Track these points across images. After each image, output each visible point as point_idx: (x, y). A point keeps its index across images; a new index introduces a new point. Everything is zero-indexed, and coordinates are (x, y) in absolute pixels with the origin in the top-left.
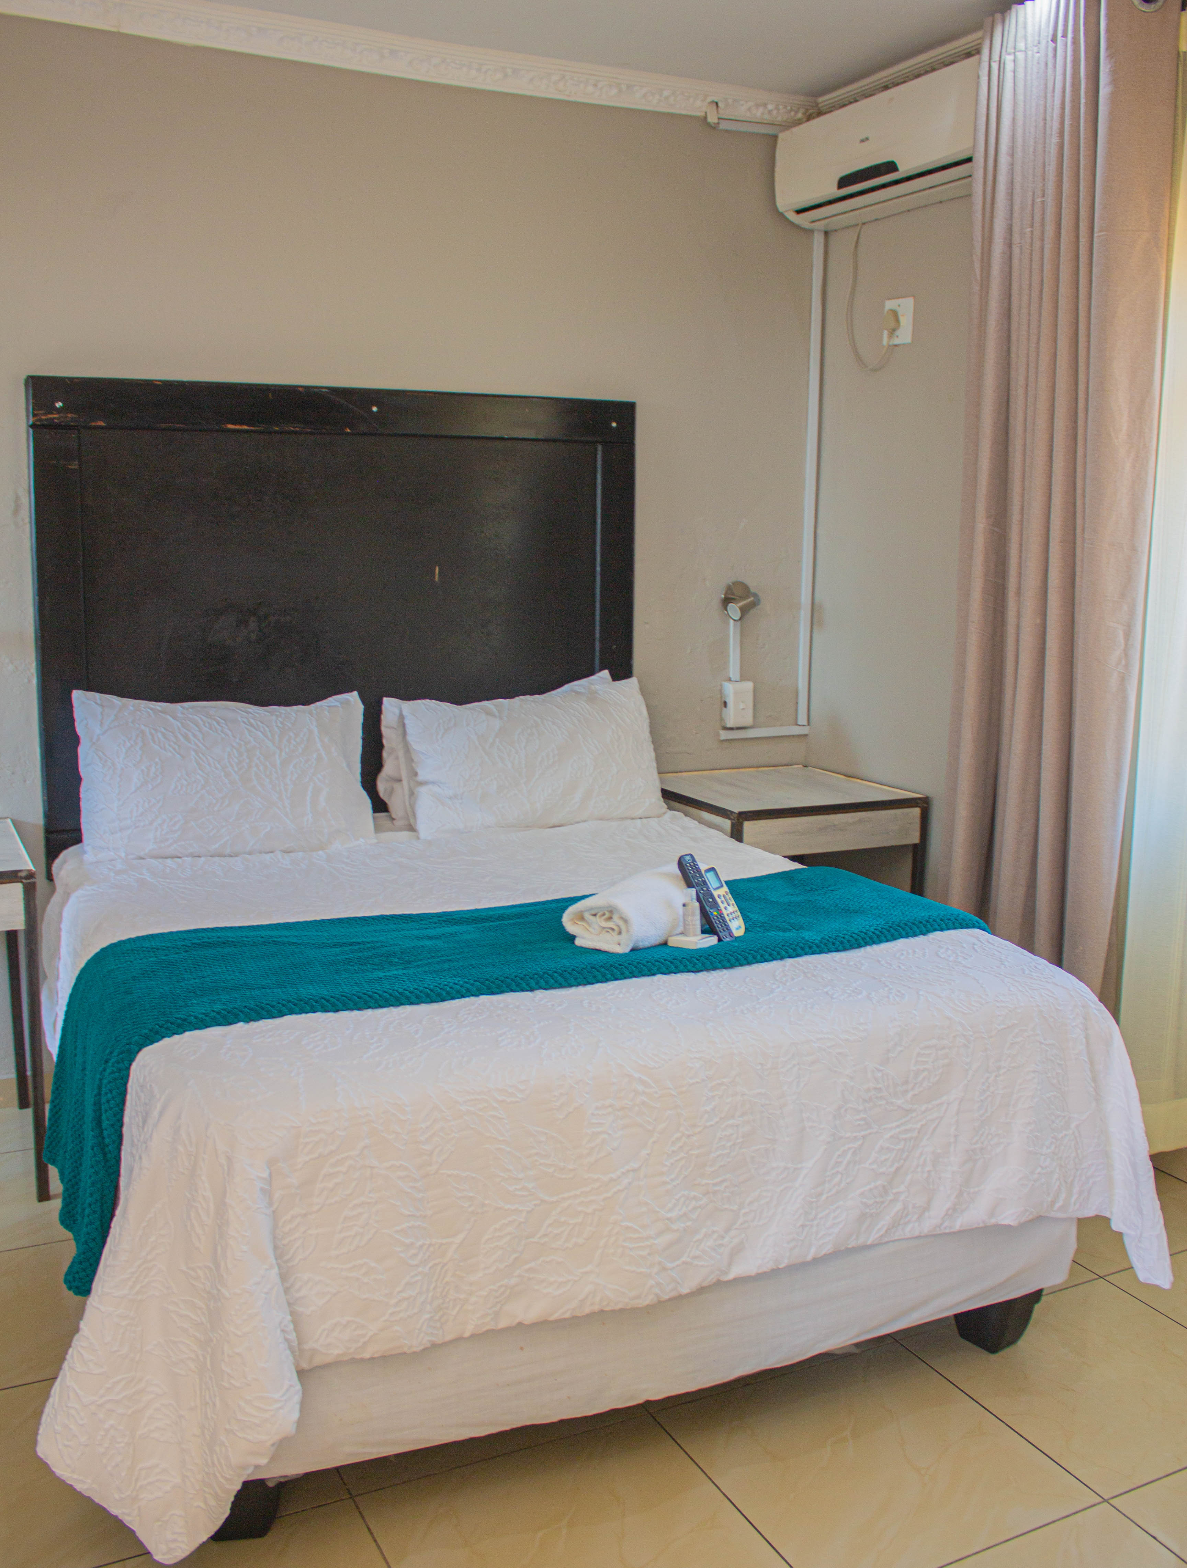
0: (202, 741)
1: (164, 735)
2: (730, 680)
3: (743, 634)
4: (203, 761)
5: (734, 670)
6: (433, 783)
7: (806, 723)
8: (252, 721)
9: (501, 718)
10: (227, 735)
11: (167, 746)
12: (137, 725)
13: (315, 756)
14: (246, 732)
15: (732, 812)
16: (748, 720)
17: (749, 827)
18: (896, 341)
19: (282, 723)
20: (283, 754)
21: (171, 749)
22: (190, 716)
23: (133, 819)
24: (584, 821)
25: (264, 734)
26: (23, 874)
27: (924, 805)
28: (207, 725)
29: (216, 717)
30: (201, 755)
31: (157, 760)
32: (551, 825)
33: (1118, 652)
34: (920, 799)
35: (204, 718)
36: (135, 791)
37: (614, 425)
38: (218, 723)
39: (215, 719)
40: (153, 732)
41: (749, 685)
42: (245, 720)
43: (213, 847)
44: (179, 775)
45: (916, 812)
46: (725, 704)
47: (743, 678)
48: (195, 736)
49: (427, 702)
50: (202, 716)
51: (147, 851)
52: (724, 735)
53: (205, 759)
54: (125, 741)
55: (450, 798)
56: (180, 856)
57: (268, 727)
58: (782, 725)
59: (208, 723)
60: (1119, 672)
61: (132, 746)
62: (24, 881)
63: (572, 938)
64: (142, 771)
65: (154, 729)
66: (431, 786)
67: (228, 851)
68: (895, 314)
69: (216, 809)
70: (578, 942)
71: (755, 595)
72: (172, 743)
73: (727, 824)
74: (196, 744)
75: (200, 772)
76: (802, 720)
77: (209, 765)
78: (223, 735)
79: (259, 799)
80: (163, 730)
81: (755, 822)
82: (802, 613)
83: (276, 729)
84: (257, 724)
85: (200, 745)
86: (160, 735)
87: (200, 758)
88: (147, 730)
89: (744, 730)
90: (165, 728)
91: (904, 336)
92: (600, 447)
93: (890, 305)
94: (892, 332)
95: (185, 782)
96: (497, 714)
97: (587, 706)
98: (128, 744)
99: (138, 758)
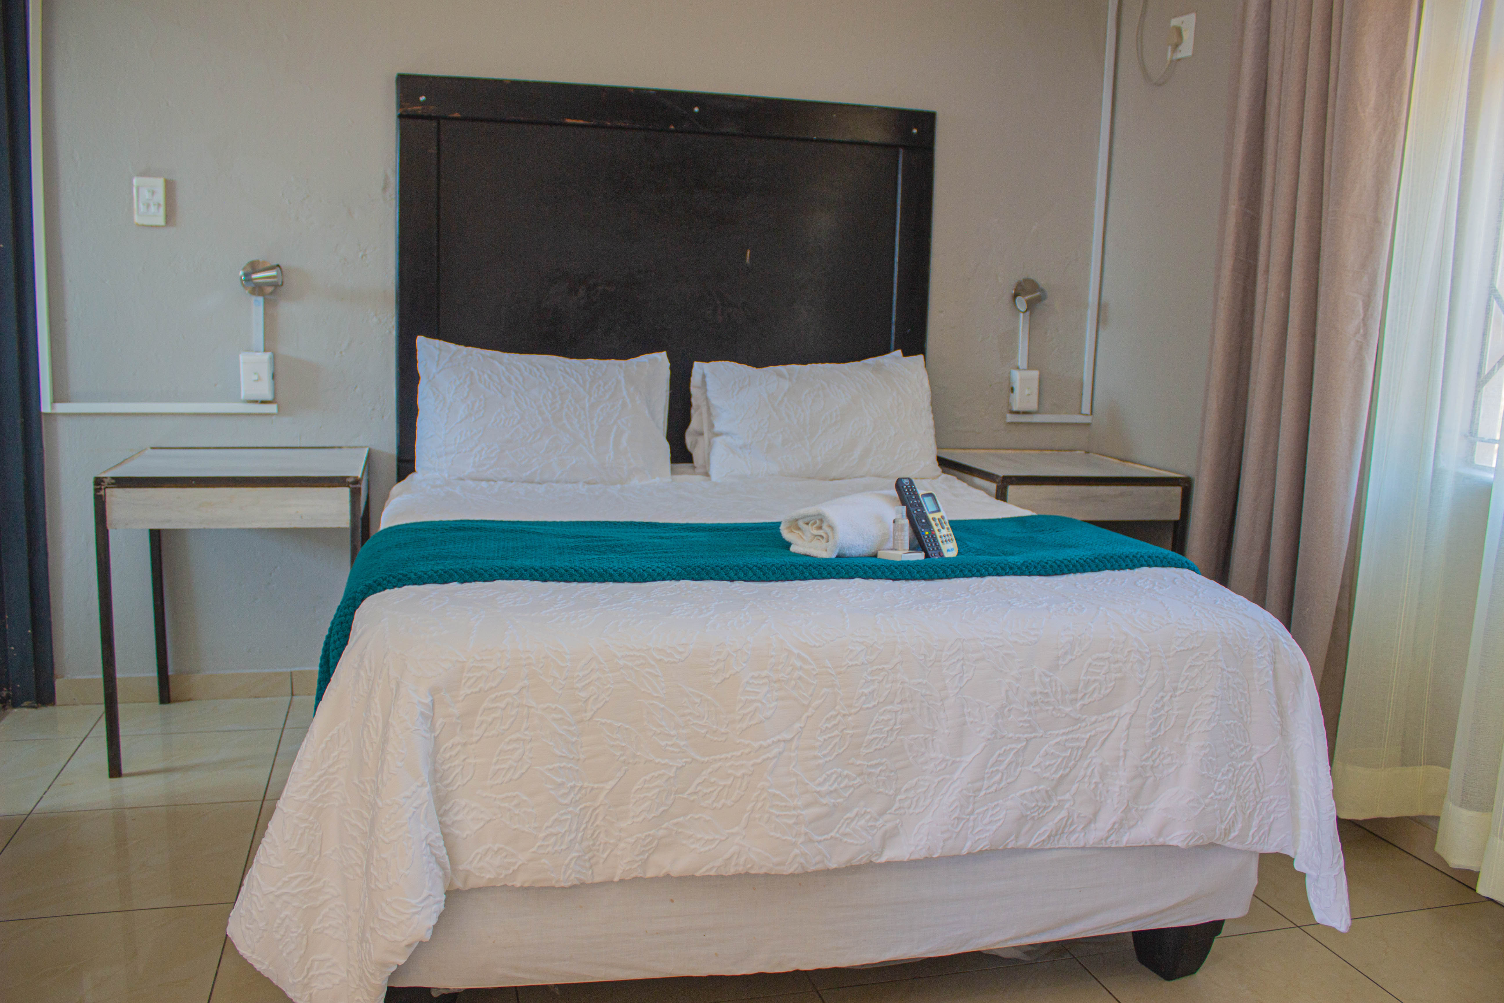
0: (522, 383)
1: (490, 377)
2: (1017, 368)
3: (1032, 328)
4: (521, 401)
5: (1022, 359)
6: (727, 434)
7: (1088, 412)
9: (790, 380)
10: (544, 380)
11: (491, 386)
12: (468, 368)
13: (620, 402)
14: (561, 378)
15: (997, 476)
16: (1033, 405)
17: (1012, 490)
18: (1179, 56)
20: (592, 399)
21: (495, 389)
23: (457, 446)
24: (862, 477)
25: (577, 381)
26: (350, 480)
27: (1186, 485)
30: (520, 396)
31: (481, 397)
33: (1357, 321)
34: (1182, 478)
36: (460, 422)
37: (915, 131)
38: (538, 369)
40: (481, 374)
41: (1035, 374)
43: (525, 474)
44: (499, 411)
45: (1178, 490)
46: (1012, 390)
47: (1030, 367)
48: (516, 379)
49: (727, 363)
51: (466, 473)
52: (1010, 418)
53: (523, 399)
54: (455, 380)
55: (741, 448)
56: (495, 480)
57: (581, 375)
58: (1065, 414)
60: (1357, 341)
61: (461, 384)
62: (351, 486)
63: (788, 545)
64: (468, 405)
65: (481, 371)
66: (724, 437)
67: (536, 479)
68: (1179, 31)
69: (529, 441)
70: (793, 549)
71: (1042, 290)
73: (993, 487)
74: (517, 386)
75: (517, 409)
76: (1085, 409)
77: (527, 404)
78: (541, 380)
79: (568, 436)
80: (489, 373)
81: (1019, 487)
82: (1089, 312)
83: (588, 377)
84: (572, 373)
85: (520, 387)
86: (486, 376)
87: (519, 398)
88: (476, 372)
89: (1028, 415)
90: (491, 371)
91: (1186, 50)
92: (901, 151)
93: (1174, 22)
94: (1176, 47)
95: (503, 417)
96: (787, 376)
98: (458, 383)
99: (466, 395)
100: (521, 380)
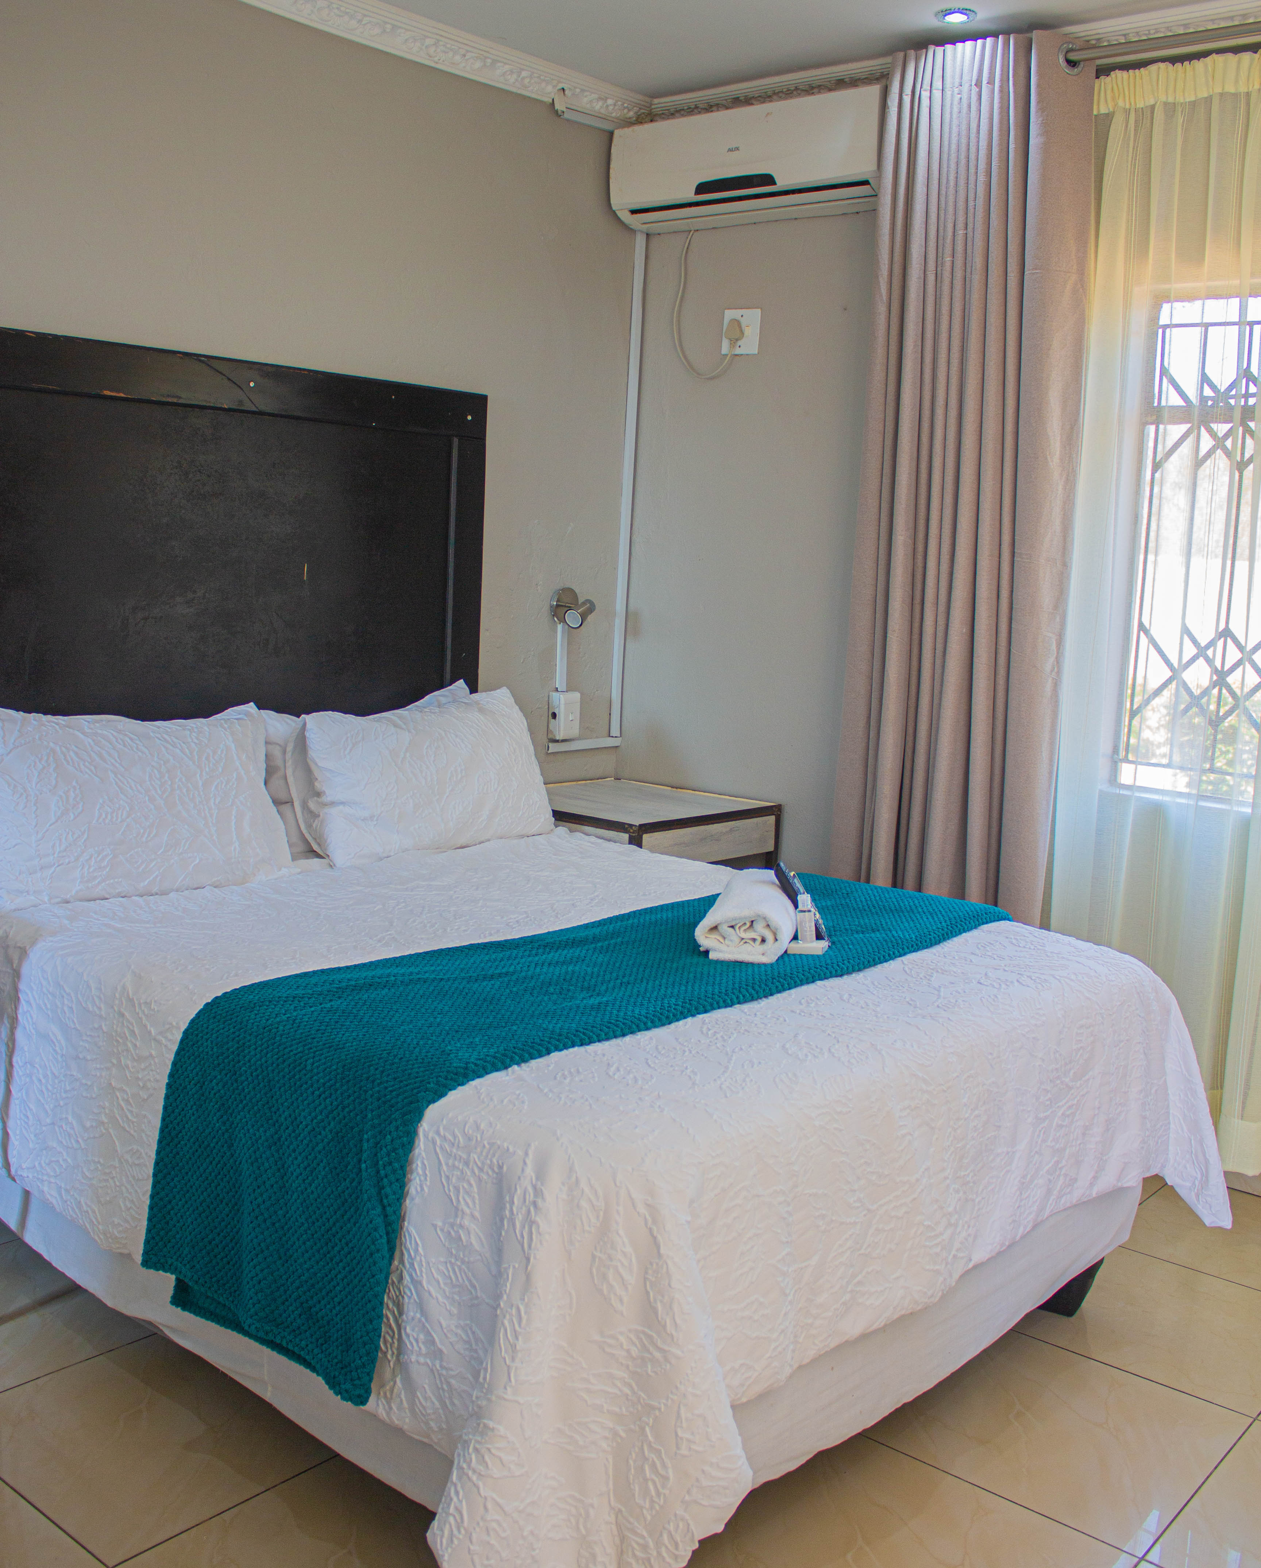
0: (118, 760)
1: (76, 754)
2: (557, 690)
3: (570, 642)
4: (123, 783)
5: (560, 681)
6: (342, 803)
7: (618, 734)
8: (166, 736)
9: (409, 731)
10: (143, 752)
11: (82, 767)
12: (45, 743)
14: (163, 749)
15: (631, 826)
16: (575, 732)
17: (649, 839)
18: (738, 351)
19: (197, 739)
20: (204, 774)
21: (87, 771)
22: (100, 731)
23: (56, 855)
25: (182, 751)
27: (776, 811)
28: (119, 740)
29: (127, 733)
30: (119, 776)
31: (74, 783)
32: (459, 846)
33: (1052, 660)
34: (774, 807)
35: (115, 734)
36: (57, 821)
37: (469, 418)
38: (131, 739)
39: (126, 735)
40: (64, 749)
41: (577, 695)
42: (159, 736)
43: (142, 885)
44: (101, 801)
45: (772, 819)
46: (554, 715)
47: (570, 689)
48: (109, 754)
49: (331, 714)
50: (112, 732)
51: (74, 893)
52: (553, 747)
53: (126, 783)
54: (35, 763)
55: (364, 819)
56: (108, 896)
57: (184, 743)
58: (597, 737)
59: (121, 739)
60: (1053, 678)
61: (44, 767)
63: (706, 952)
64: (61, 797)
65: (66, 748)
66: (341, 807)
67: (155, 890)
68: (736, 323)
69: (144, 839)
70: (712, 956)
71: (590, 602)
72: (87, 764)
73: (625, 836)
74: (113, 765)
75: (123, 797)
76: (615, 731)
77: (131, 787)
78: (140, 754)
79: (186, 826)
80: (75, 749)
82: (617, 621)
83: (193, 745)
84: (172, 741)
85: (117, 765)
86: (72, 753)
87: (120, 780)
88: (58, 749)
89: (567, 743)
90: (76, 747)
91: (748, 346)
92: (456, 441)
93: (729, 314)
94: (734, 342)
95: (109, 810)
96: (404, 727)
97: (482, 717)
98: (39, 766)
99: (54, 782)
100: (116, 755)
